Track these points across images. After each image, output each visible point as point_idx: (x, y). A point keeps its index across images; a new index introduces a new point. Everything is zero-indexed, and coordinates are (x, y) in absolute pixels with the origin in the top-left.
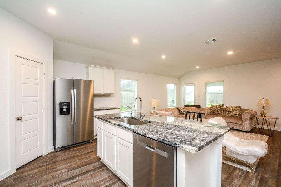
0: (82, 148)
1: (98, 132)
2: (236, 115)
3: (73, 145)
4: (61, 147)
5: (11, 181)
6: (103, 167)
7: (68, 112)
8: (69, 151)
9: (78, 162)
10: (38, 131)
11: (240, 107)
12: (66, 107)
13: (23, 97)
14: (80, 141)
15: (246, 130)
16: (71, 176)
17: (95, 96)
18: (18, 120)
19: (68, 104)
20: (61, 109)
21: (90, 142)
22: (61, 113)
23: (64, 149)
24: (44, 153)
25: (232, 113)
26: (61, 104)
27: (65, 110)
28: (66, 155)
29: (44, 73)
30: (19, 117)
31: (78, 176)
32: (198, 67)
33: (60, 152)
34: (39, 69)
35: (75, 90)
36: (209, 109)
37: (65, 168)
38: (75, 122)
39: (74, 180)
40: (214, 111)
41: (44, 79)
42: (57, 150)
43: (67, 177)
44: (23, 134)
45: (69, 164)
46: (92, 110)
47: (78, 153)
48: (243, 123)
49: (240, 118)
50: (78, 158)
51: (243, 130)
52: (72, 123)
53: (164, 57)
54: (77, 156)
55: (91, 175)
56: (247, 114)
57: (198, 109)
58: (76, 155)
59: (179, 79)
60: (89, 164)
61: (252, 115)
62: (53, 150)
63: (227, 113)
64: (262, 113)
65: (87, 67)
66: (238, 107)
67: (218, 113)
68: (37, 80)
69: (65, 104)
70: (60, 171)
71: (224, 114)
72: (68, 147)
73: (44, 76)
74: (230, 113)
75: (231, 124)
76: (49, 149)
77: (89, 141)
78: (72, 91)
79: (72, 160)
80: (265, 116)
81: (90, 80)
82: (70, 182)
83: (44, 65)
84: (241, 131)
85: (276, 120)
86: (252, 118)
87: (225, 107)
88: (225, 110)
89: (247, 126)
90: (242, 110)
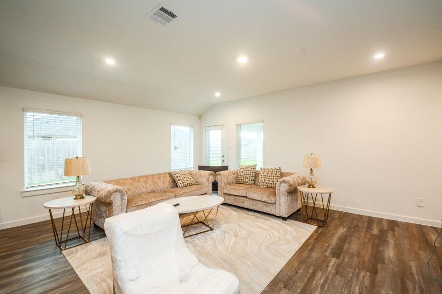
2: (272, 185)
11: (280, 169)
15: (281, 215)
25: (267, 180)
36: (234, 174)
40: (242, 178)
48: (277, 202)
49: (273, 191)
51: (277, 215)
56: (284, 184)
57: (212, 174)
59: (200, 117)
61: (290, 186)
63: (260, 181)
64: (310, 180)
66: (277, 170)
67: (247, 180)
71: (257, 182)
74: (263, 180)
75: (261, 202)
80: (314, 187)
84: (274, 216)
85: (330, 195)
86: (293, 192)
87: (258, 169)
88: (257, 174)
89: (283, 206)
90: (282, 175)
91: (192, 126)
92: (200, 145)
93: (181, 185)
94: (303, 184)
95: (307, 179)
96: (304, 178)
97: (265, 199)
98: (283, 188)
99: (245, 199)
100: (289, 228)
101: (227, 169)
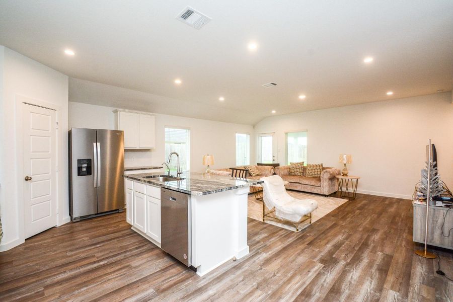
0: (108, 218)
1: (128, 194)
2: (316, 175)
3: (96, 214)
4: (81, 217)
5: (21, 249)
6: (134, 234)
7: (89, 171)
8: (91, 222)
9: (104, 231)
10: (50, 195)
11: (322, 165)
12: (86, 165)
13: (32, 152)
14: (106, 210)
15: (324, 193)
16: (94, 242)
17: (126, 150)
18: (27, 180)
19: (89, 162)
20: (79, 169)
21: (120, 211)
22: (80, 173)
23: (84, 219)
24: (58, 225)
25: (313, 172)
26: (80, 161)
27: (84, 169)
28: (86, 225)
29: (57, 121)
30: (28, 177)
31: (103, 242)
32: (274, 112)
33: (79, 223)
34: (50, 117)
35: (98, 144)
36: (287, 168)
37: (87, 236)
38: (99, 185)
39: (98, 246)
40: (293, 171)
41: (57, 130)
42: (74, 221)
43: (89, 243)
44: (32, 198)
45: (91, 234)
46: (123, 169)
47: (103, 223)
48: (322, 185)
49: (319, 179)
50: (103, 227)
51: (321, 194)
52: (95, 186)
53: (222, 99)
54: (101, 226)
55: (118, 241)
56: (326, 174)
57: (272, 168)
58: (100, 224)
59: (254, 126)
60: (116, 232)
61: (331, 174)
62: (69, 221)
63: (307, 173)
64: (344, 172)
65: (116, 112)
66: (320, 165)
67: (297, 173)
68: (48, 131)
69: (84, 161)
70: (80, 240)
71: (305, 174)
72: (90, 217)
73: (57, 126)
74: (310, 172)
75: (310, 186)
76: (63, 219)
77: (118, 209)
78: (95, 144)
79: (95, 229)
80: (346, 176)
81: (119, 130)
82: (93, 247)
83: (57, 111)
84: (319, 195)
85: (357, 180)
86: (333, 178)
87: (305, 165)
88: (305, 169)
89: (325, 188)
90: (323, 169)
91: (248, 133)
92: (254, 149)
93: (254, 175)
94: (339, 174)
95: (342, 171)
96: (339, 171)
97: (313, 183)
98: (325, 176)
99: (298, 184)
100: (330, 200)
101: (279, 166)
